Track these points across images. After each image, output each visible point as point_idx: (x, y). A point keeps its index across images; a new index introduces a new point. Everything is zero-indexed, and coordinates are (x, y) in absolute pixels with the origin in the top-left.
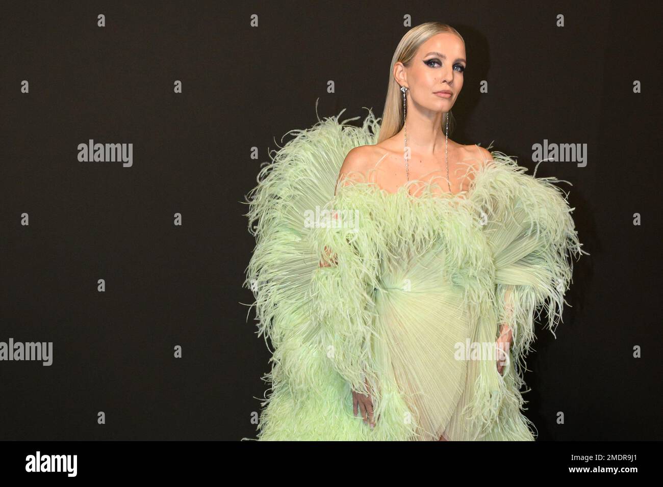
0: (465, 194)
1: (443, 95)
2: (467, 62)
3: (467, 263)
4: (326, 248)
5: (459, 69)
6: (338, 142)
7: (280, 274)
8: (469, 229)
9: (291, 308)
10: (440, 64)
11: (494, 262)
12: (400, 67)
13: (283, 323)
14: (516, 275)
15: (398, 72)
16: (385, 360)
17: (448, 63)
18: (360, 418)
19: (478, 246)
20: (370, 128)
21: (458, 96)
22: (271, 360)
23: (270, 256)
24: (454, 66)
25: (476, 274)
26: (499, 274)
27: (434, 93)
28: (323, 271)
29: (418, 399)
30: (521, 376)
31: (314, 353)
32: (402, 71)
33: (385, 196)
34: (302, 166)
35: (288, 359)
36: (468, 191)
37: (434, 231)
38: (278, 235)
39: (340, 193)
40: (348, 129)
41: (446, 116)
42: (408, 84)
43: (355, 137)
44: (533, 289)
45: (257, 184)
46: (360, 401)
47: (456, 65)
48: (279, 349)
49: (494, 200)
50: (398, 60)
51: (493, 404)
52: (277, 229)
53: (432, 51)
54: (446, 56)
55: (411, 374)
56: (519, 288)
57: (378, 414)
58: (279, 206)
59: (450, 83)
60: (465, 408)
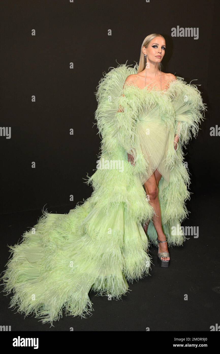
0: (166, 90)
1: (158, 57)
2: (166, 46)
3: (166, 113)
4: (120, 106)
5: (163, 49)
6: (125, 72)
7: (106, 115)
8: (167, 101)
9: (108, 126)
10: (157, 47)
11: (175, 113)
12: (144, 48)
13: (106, 131)
14: (181, 118)
15: (144, 50)
16: (138, 143)
17: (160, 47)
18: (130, 162)
19: (170, 107)
20: (136, 68)
21: (163, 57)
22: (101, 142)
23: (102, 109)
24: (162, 48)
25: (169, 117)
26: (176, 117)
27: (155, 56)
28: (119, 113)
29: (149, 158)
30: (182, 151)
31: (115, 140)
32: (145, 49)
33: (140, 90)
34: (113, 80)
35: (107, 143)
36: (167, 89)
37: (156, 102)
38: (105, 102)
39: (125, 88)
40: (129, 68)
41: (159, 64)
42: (147, 53)
43: (131, 71)
44: (187, 123)
45: (99, 84)
46: (130, 158)
47: (162, 47)
48: (104, 139)
49: (175, 92)
50: (144, 46)
51: (172, 159)
52: (105, 100)
53: (155, 43)
54: (159, 44)
55: (147, 148)
56: (182, 122)
57: (135, 161)
58: (105, 93)
59: (161, 53)
60: (164, 160)
